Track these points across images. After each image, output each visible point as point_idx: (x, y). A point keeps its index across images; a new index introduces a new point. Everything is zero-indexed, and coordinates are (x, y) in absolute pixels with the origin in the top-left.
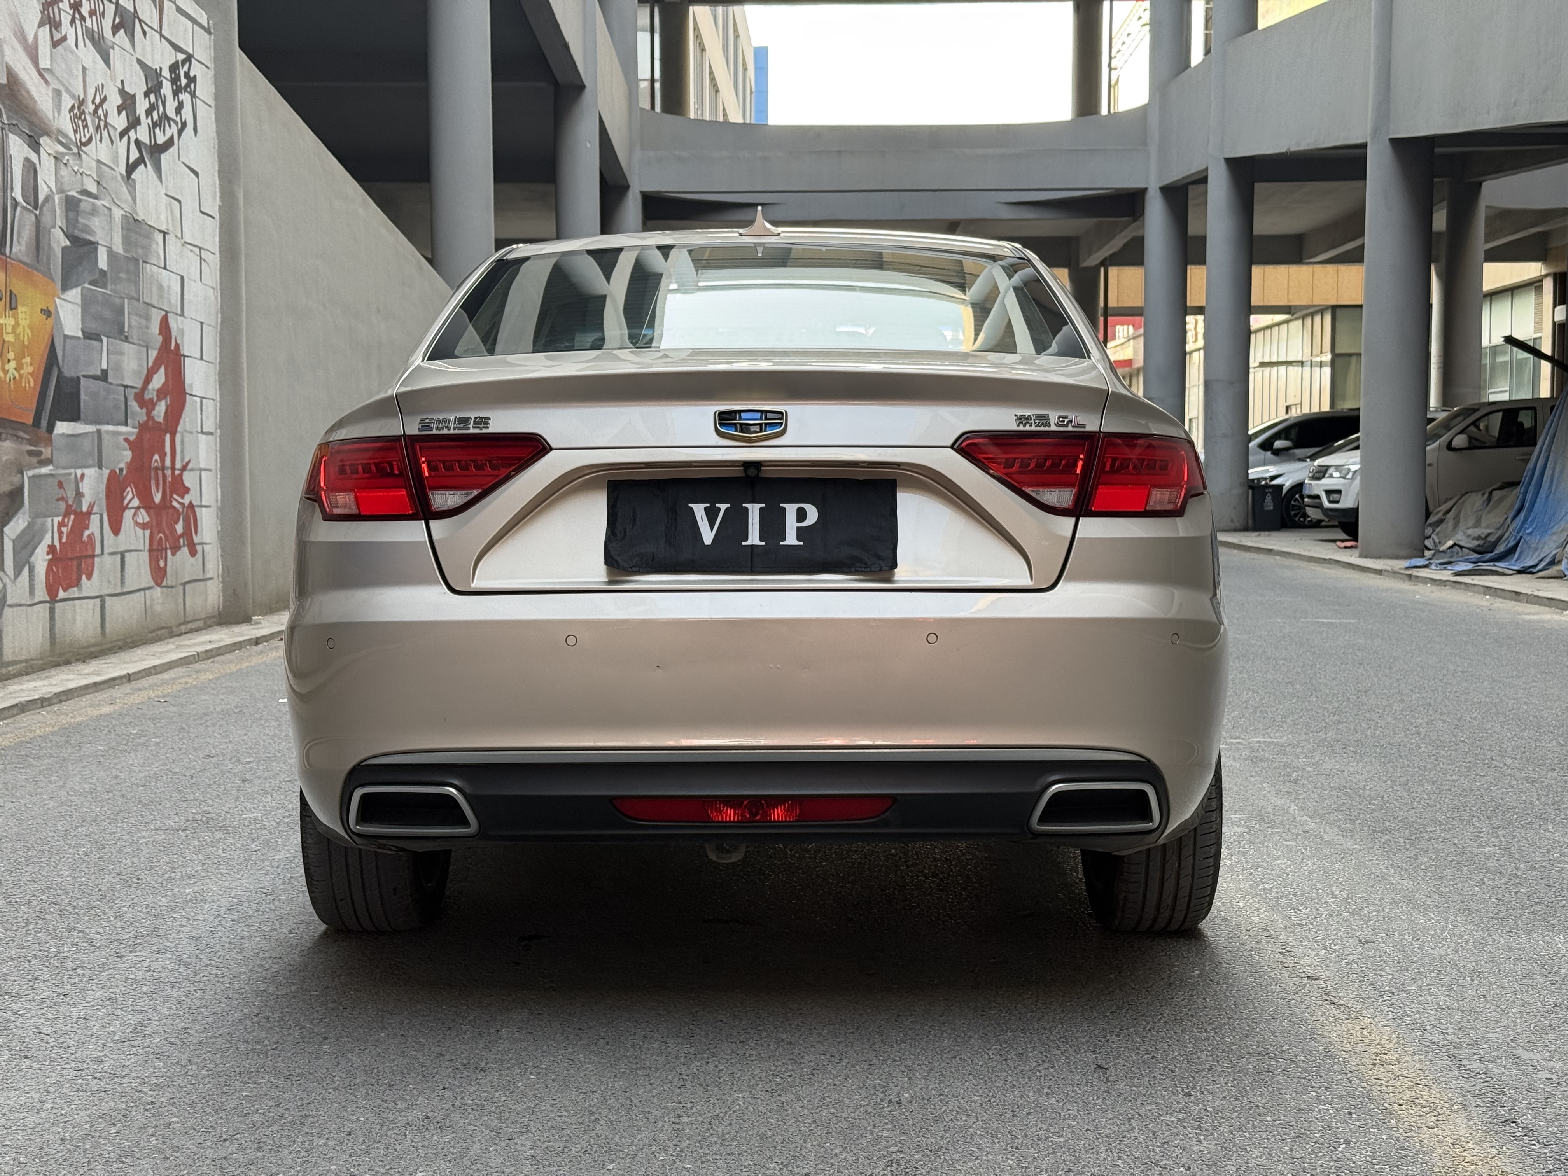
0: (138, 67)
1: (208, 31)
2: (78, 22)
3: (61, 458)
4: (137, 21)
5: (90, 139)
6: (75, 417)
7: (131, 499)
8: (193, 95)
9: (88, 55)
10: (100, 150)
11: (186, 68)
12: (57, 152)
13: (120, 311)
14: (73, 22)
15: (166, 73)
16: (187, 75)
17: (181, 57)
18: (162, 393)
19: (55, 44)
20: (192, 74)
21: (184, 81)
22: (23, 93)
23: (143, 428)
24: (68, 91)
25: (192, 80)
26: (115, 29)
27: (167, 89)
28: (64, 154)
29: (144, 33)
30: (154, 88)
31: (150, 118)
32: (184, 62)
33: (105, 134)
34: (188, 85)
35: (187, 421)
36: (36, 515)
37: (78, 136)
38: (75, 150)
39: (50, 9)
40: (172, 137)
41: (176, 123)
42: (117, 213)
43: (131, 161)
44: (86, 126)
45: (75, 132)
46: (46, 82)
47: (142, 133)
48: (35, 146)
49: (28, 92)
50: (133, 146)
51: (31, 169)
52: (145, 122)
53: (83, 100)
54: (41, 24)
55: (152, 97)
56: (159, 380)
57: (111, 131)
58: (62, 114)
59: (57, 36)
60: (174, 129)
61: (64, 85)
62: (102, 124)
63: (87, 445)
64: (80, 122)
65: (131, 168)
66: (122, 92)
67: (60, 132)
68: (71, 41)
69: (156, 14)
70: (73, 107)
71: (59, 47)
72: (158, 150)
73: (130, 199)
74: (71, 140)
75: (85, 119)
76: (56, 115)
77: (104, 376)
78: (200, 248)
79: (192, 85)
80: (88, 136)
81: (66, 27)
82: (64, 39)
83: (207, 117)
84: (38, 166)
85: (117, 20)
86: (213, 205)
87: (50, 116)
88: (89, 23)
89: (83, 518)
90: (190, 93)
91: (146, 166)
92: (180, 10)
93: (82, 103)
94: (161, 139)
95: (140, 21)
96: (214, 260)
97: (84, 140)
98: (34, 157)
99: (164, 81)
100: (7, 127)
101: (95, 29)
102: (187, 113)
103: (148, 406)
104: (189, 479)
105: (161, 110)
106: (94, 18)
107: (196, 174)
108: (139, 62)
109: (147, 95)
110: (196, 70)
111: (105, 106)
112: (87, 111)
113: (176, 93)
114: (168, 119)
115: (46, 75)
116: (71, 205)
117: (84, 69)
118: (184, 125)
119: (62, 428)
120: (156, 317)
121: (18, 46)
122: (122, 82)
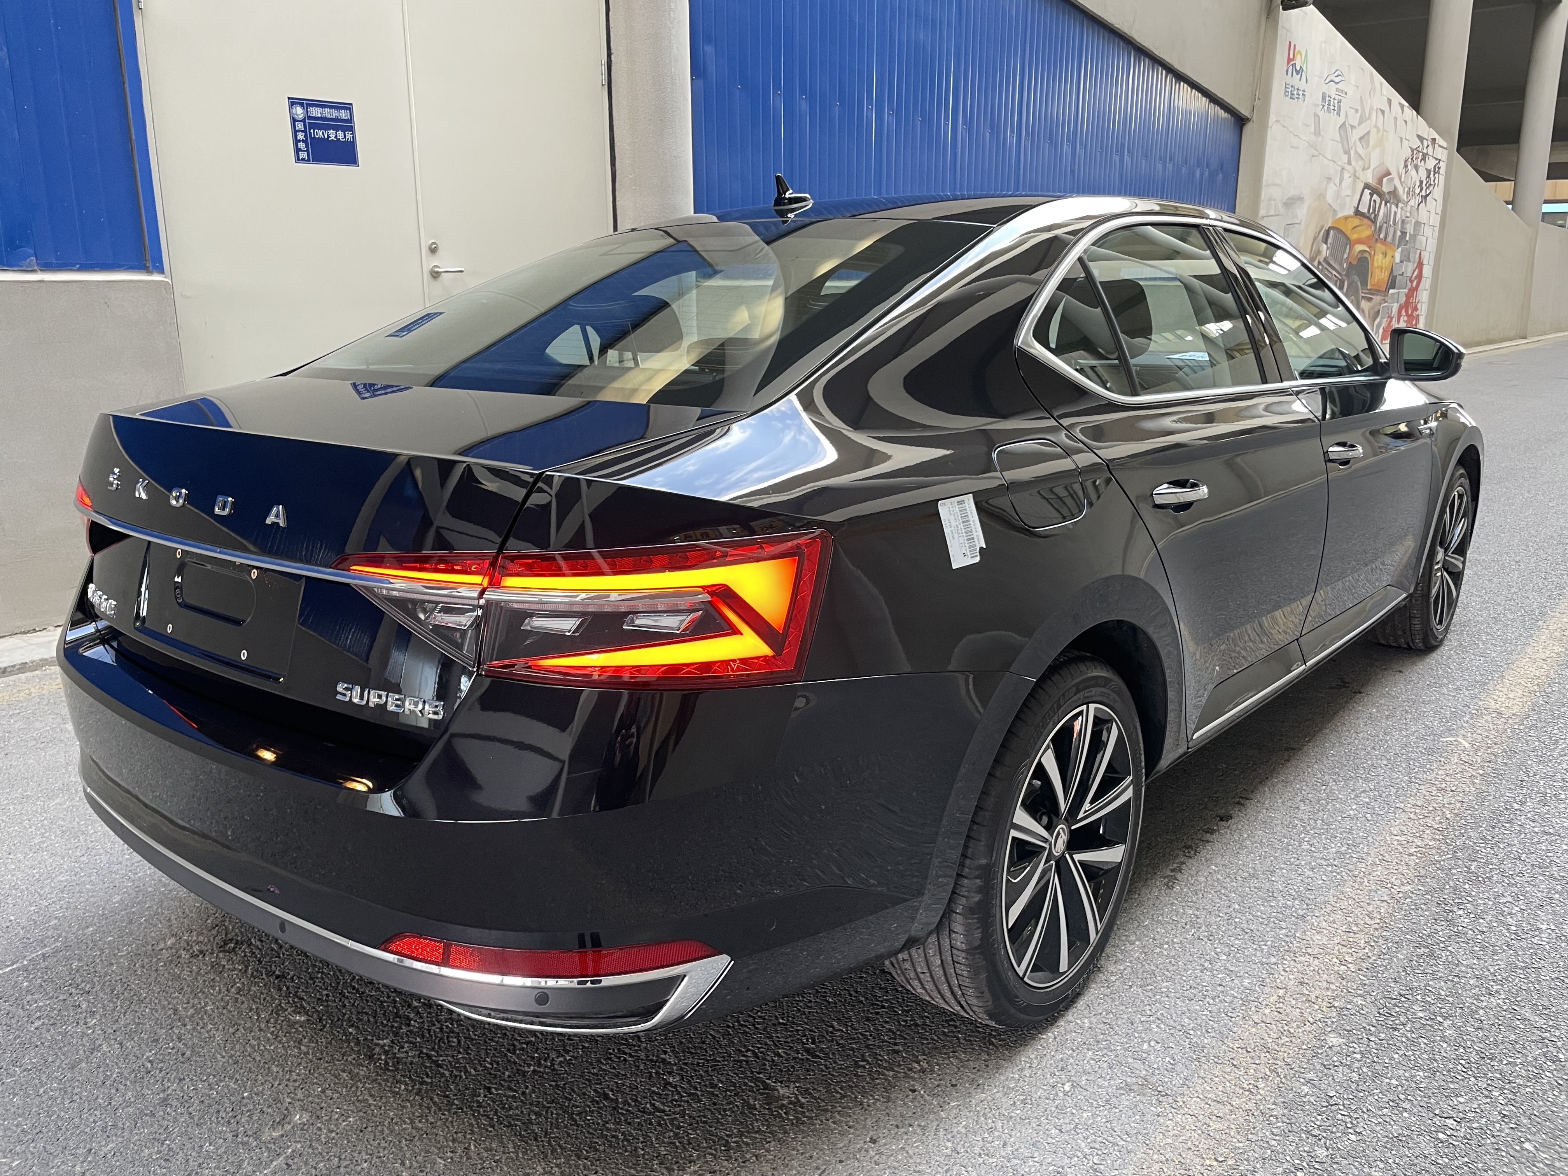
1: (1446, 149)
3: (1390, 301)
5: (1410, 199)
6: (1394, 288)
7: (1404, 313)
9: (1414, 172)
10: (1412, 203)
11: (1439, 165)
12: (1402, 206)
13: (1409, 253)
14: (1411, 164)
15: (1433, 169)
17: (1438, 161)
18: (1416, 278)
21: (1437, 170)
23: (1410, 289)
24: (1407, 186)
25: (1439, 168)
26: (1421, 161)
27: (1432, 173)
28: (1404, 207)
29: (1429, 158)
30: (1428, 176)
31: (1426, 186)
32: (1439, 163)
33: (1414, 196)
35: (1420, 287)
36: (1382, 318)
38: (1406, 204)
39: (1407, 163)
40: (1431, 191)
41: (1433, 185)
42: (1413, 221)
43: (1419, 203)
45: (1407, 198)
46: (1402, 185)
47: (1423, 193)
48: (1397, 206)
50: (1420, 197)
51: (1395, 213)
52: (1425, 188)
53: (1411, 187)
54: (1403, 169)
55: (1428, 179)
56: (1416, 273)
57: (1416, 194)
58: (1405, 194)
59: (1406, 171)
60: (1432, 188)
61: (1406, 184)
62: (1414, 193)
63: (1396, 296)
64: (1409, 195)
65: (1419, 205)
66: (1420, 181)
67: (1404, 200)
69: (1432, 150)
70: (1408, 191)
71: (1407, 174)
72: (1426, 196)
73: (1417, 215)
74: (1406, 201)
75: (1410, 193)
77: (1402, 275)
78: (1434, 226)
79: (1440, 171)
81: (1409, 167)
82: (1408, 170)
83: (1442, 178)
84: (1397, 212)
85: (1422, 158)
86: (1439, 211)
87: (1402, 195)
89: (1392, 318)
90: (1438, 173)
91: (1423, 203)
92: (1440, 146)
94: (1428, 192)
95: (1428, 155)
96: (1437, 229)
98: (1397, 210)
102: (1436, 181)
103: (1412, 282)
104: (1419, 306)
105: (1430, 182)
107: (1437, 201)
108: (1426, 169)
109: (1426, 179)
110: (1442, 164)
111: (1415, 188)
112: (1411, 190)
113: (1434, 175)
114: (1431, 184)
115: (1403, 183)
116: (1403, 221)
117: (1412, 177)
118: (1435, 185)
119: (1391, 291)
120: (1418, 252)
122: (1421, 177)
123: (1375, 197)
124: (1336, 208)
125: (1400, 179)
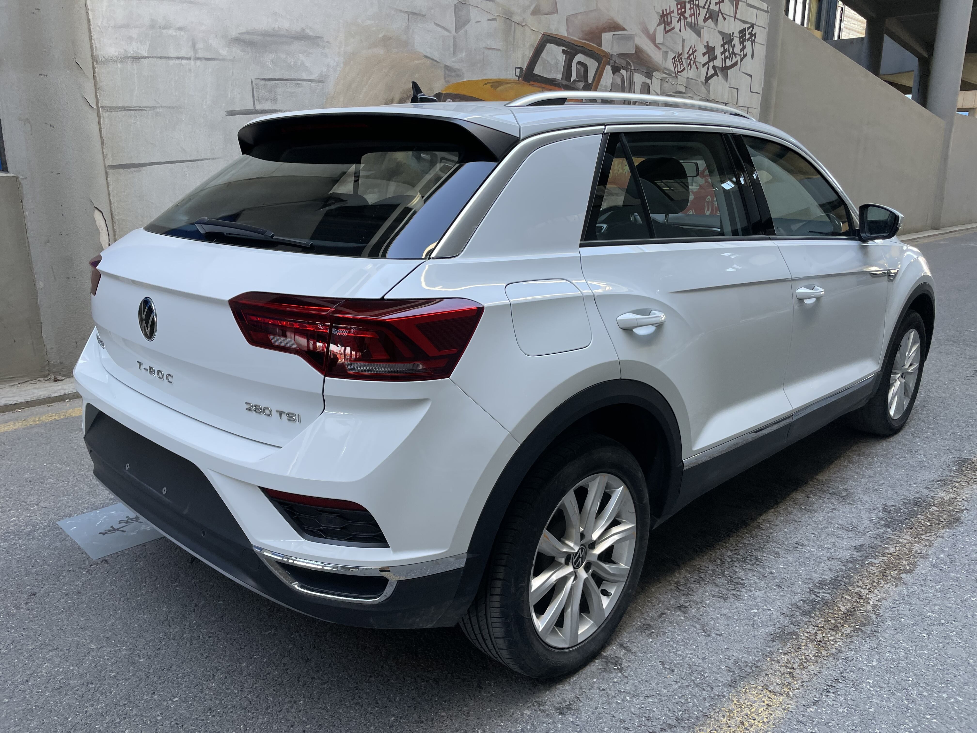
0: (718, 34)
1: (767, 12)
2: (682, 21)
4: (720, 14)
5: (684, 69)
8: (753, 42)
9: (687, 33)
10: (689, 73)
11: (750, 30)
12: (662, 77)
14: (679, 20)
15: (737, 34)
16: (750, 33)
17: (747, 26)
19: (666, 32)
20: (753, 33)
21: (748, 36)
22: (645, 55)
24: (672, 51)
25: (753, 35)
26: (705, 20)
27: (736, 41)
28: (667, 78)
29: (725, 19)
30: (728, 42)
31: (723, 55)
32: (748, 28)
33: (694, 66)
34: (751, 37)
37: (676, 69)
38: (675, 75)
39: (665, 17)
40: (737, 62)
41: (740, 55)
43: (708, 76)
44: (682, 64)
45: (675, 67)
46: (659, 49)
47: (718, 63)
48: (649, 76)
49: (647, 54)
50: (711, 68)
52: (720, 58)
53: (681, 53)
54: (659, 25)
55: (726, 46)
57: (697, 64)
58: (668, 61)
59: (668, 28)
60: (739, 58)
61: (669, 48)
62: (692, 62)
64: (678, 63)
65: (707, 79)
66: (707, 47)
67: (665, 69)
68: (677, 29)
69: (733, 10)
70: (675, 57)
71: (669, 33)
72: (725, 69)
73: (706, 91)
74: (672, 71)
75: (682, 61)
76: (664, 61)
78: (748, 108)
79: (753, 38)
80: (682, 68)
81: (675, 24)
82: (673, 28)
83: (760, 50)
84: (650, 85)
85: (707, 16)
86: (758, 88)
87: (660, 63)
88: (689, 20)
90: (751, 41)
91: (718, 76)
92: (749, 5)
93: (680, 55)
94: (729, 64)
95: (722, 14)
97: (680, 70)
98: (648, 81)
99: (735, 38)
100: (633, 71)
101: (693, 21)
102: (748, 50)
105: (731, 50)
106: (693, 17)
107: (751, 76)
108: (720, 32)
109: (723, 45)
110: (756, 30)
111: (695, 54)
112: (683, 58)
113: (741, 43)
114: (735, 55)
115: (660, 46)
117: (684, 40)
118: (745, 55)
121: (644, 36)
122: (708, 42)
123: (580, 57)
124: (457, 66)
125: (652, 38)
